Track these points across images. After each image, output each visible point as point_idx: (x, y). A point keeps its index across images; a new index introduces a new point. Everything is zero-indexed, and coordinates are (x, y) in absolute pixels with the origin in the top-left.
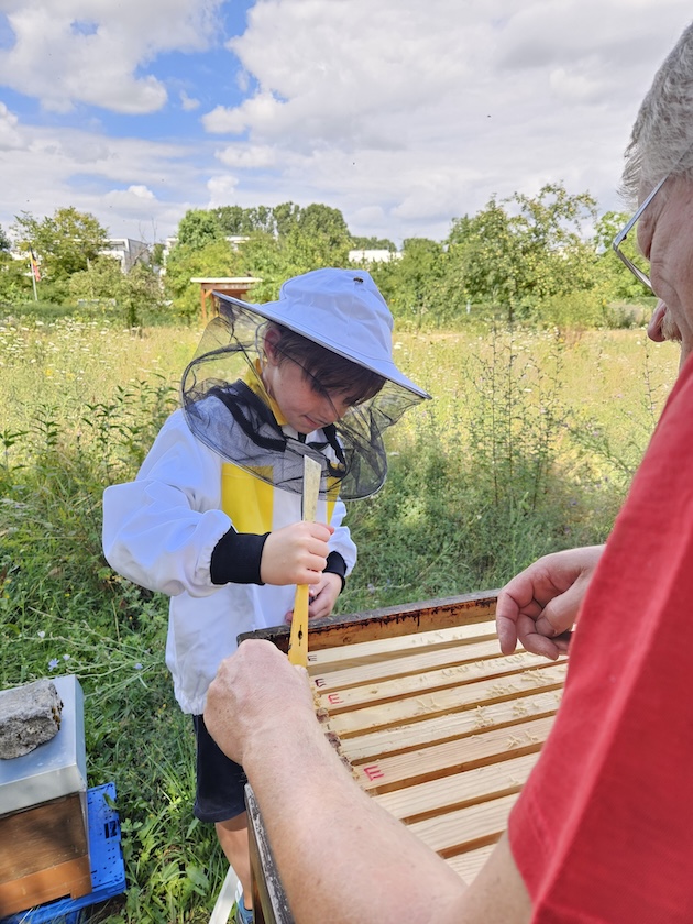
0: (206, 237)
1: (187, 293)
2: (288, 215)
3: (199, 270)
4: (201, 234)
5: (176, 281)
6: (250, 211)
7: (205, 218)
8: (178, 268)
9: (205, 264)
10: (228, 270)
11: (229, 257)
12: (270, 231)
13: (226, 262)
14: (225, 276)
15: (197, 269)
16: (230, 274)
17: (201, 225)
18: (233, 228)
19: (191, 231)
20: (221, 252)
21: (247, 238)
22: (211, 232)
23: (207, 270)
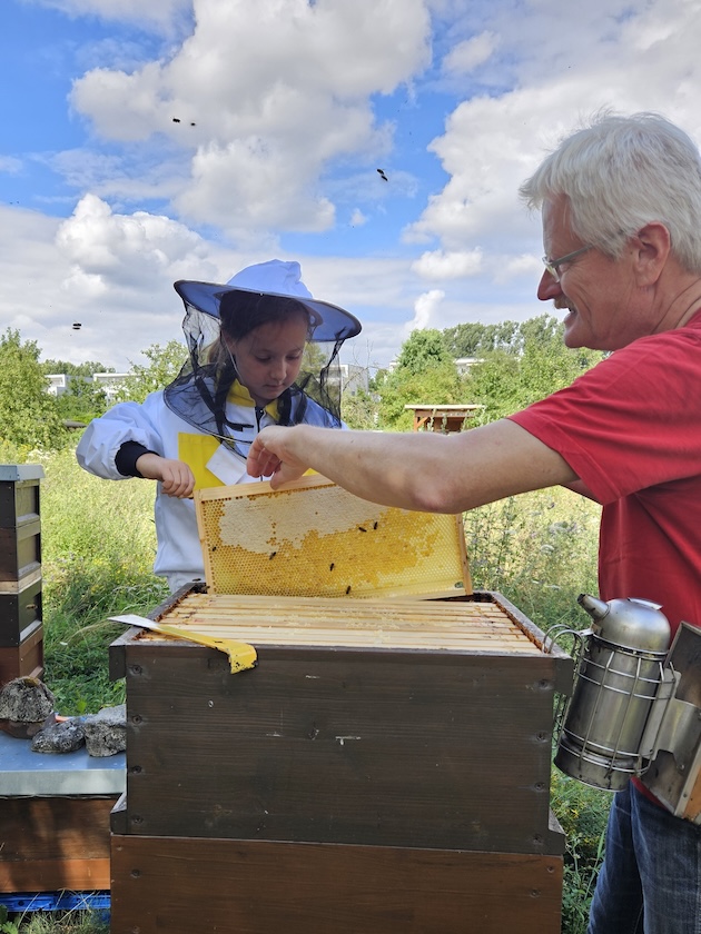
0: (432, 360)
1: (399, 421)
2: (541, 329)
3: (417, 396)
4: (425, 356)
5: (390, 408)
6: (493, 328)
7: (431, 338)
8: (394, 394)
9: (423, 388)
10: (449, 396)
11: (452, 381)
12: (514, 351)
13: (447, 387)
14: (445, 402)
15: (414, 395)
16: (451, 400)
17: (426, 347)
18: (468, 349)
19: (415, 353)
20: (444, 376)
21: (482, 360)
22: (437, 353)
23: (425, 397)
